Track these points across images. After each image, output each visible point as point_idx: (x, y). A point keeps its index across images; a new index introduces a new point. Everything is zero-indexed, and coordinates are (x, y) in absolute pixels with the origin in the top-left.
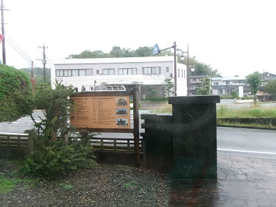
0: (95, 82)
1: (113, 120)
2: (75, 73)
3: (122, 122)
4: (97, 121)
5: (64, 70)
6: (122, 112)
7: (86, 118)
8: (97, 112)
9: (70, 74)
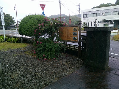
0: (96, 19)
1: (72, 37)
2: (92, 15)
3: (75, 39)
4: (67, 37)
5: (87, 14)
6: (75, 34)
7: (63, 36)
8: (67, 34)
9: (89, 16)
